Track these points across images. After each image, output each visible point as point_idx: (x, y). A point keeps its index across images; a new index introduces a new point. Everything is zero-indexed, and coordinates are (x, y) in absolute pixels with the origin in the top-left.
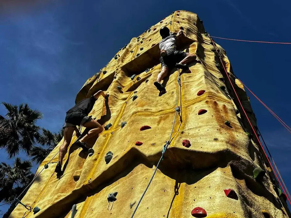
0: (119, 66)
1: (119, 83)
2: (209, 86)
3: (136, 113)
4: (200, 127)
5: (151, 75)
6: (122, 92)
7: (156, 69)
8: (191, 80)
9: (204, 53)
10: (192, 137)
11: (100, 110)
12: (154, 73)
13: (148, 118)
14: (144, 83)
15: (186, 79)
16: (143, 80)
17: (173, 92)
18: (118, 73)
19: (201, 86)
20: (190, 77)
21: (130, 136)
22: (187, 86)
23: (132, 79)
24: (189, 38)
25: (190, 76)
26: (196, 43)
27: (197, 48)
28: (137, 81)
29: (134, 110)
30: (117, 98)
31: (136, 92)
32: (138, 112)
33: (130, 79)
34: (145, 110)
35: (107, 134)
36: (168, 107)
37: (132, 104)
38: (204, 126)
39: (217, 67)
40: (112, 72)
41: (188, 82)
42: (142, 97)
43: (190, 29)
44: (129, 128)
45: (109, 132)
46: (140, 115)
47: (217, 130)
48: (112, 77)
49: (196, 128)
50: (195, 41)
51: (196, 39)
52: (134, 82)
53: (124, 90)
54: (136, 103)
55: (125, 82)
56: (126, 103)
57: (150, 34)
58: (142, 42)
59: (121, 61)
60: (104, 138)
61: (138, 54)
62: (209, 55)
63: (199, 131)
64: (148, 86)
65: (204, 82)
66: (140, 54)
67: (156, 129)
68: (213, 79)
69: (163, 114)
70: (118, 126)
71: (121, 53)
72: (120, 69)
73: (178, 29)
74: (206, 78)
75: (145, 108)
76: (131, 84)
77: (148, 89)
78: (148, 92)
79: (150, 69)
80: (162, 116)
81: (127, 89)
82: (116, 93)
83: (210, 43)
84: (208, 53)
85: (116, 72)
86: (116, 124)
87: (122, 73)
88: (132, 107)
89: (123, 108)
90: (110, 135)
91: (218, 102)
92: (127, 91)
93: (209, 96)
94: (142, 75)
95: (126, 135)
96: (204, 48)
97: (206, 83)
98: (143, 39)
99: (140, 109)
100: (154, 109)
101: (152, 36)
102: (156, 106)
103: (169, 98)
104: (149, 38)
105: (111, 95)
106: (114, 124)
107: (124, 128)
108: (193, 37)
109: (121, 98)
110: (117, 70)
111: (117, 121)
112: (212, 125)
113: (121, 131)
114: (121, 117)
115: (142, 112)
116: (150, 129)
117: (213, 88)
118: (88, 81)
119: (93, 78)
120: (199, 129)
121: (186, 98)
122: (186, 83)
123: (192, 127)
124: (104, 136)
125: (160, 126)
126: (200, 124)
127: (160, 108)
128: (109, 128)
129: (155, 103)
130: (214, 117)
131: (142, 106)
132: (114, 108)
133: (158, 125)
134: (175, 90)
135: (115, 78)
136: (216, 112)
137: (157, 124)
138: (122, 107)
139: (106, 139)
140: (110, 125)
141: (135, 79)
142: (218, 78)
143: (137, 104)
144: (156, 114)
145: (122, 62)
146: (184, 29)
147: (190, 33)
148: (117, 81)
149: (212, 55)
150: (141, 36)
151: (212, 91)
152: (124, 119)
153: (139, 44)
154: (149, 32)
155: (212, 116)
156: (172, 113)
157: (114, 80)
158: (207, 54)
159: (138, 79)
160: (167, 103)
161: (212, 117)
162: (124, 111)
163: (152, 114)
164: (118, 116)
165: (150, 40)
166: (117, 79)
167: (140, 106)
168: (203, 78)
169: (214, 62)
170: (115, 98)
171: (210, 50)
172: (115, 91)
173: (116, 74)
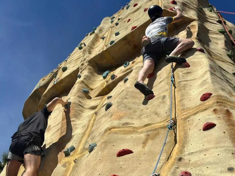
0: (85, 60)
1: (86, 85)
2: (218, 86)
3: (110, 129)
4: (206, 150)
5: (131, 71)
6: (90, 98)
7: (139, 62)
8: (189, 77)
9: (209, 36)
10: (194, 167)
11: (57, 125)
12: (137, 68)
13: (129, 136)
14: (121, 83)
15: (183, 76)
16: (121, 79)
17: (164, 97)
18: (84, 69)
19: (205, 87)
20: (188, 73)
21: (102, 165)
22: (185, 86)
23: (105, 78)
24: (186, 16)
25: (189, 71)
26: (195, 23)
27: (197, 29)
28: (111, 81)
29: (107, 125)
30: (82, 107)
31: (111, 97)
32: (114, 128)
33: (101, 77)
34: (124, 124)
35: (68, 162)
36: (158, 120)
37: (105, 116)
38: (212, 148)
39: (230, 56)
40: (75, 68)
41: (187, 81)
42: (119, 104)
43: (187, 2)
44: (100, 153)
45: (71, 159)
46: (115, 133)
47: (233, 154)
48: (75, 75)
49: (201, 151)
50: (193, 20)
51: (196, 18)
52: (107, 82)
53: (92, 94)
54: (110, 114)
55: (94, 83)
56: (96, 113)
57: (128, 13)
58: (117, 24)
59: (87, 52)
60: (64, 169)
61: (113, 42)
62: (216, 39)
63: (205, 157)
64: (127, 88)
65: (210, 81)
66: (115, 42)
67: (140, 154)
68: (223, 75)
69: (151, 130)
70: (84, 149)
71: (88, 40)
72: (86, 64)
73: (168, 3)
74: (212, 74)
75: (124, 121)
76: (102, 85)
77: (128, 92)
78: (127, 97)
79: (131, 63)
80: (149, 133)
81: (97, 93)
82: (80, 100)
83: (218, 22)
84: (214, 36)
85: (81, 69)
86: (81, 147)
87: (90, 69)
88: (104, 120)
89: (92, 122)
90: (73, 164)
91: (231, 111)
92: (97, 96)
93: (218, 102)
94: (119, 72)
95: (96, 164)
96: (209, 28)
97: (213, 82)
98: (119, 19)
99: (116, 123)
100: (136, 123)
101: (132, 15)
102: (139, 117)
103: (159, 106)
104: (128, 19)
105: (75, 103)
106: (78, 146)
107: (93, 152)
108: (192, 14)
109: (88, 107)
110: (82, 65)
111: (83, 142)
112: (224, 147)
113: (88, 157)
114: (89, 136)
115: (119, 127)
116: (131, 154)
117: (223, 90)
118: (41, 82)
119: (47, 78)
120: (205, 153)
121: (183, 105)
122: (183, 83)
123: (195, 151)
124: (64, 165)
125: (147, 148)
126: (207, 146)
127: (146, 121)
128: (71, 154)
129: (138, 113)
130: (227, 134)
131: (120, 118)
132: (78, 122)
133: (143, 147)
134: (167, 94)
135: (80, 77)
136: (229, 125)
137: (141, 146)
138: (90, 121)
139: (66, 171)
140: (73, 149)
141: (109, 77)
142: (231, 72)
143: (111, 116)
144: (140, 130)
145: (90, 53)
146: (178, 3)
147: (187, 9)
148: (82, 82)
149: (220, 39)
150: (116, 15)
151: (222, 93)
152: (93, 139)
153: (113, 27)
154: (127, 8)
155: (224, 132)
156: (164, 128)
157: (79, 80)
158: (213, 38)
159: (113, 77)
160: (156, 114)
161: (223, 134)
162: (93, 126)
163: (135, 130)
164: (84, 134)
165: (129, 20)
166: (82, 79)
167: (116, 119)
168: (208, 75)
169: (224, 49)
170: (80, 107)
171: (217, 31)
172: (79, 97)
173: (81, 71)
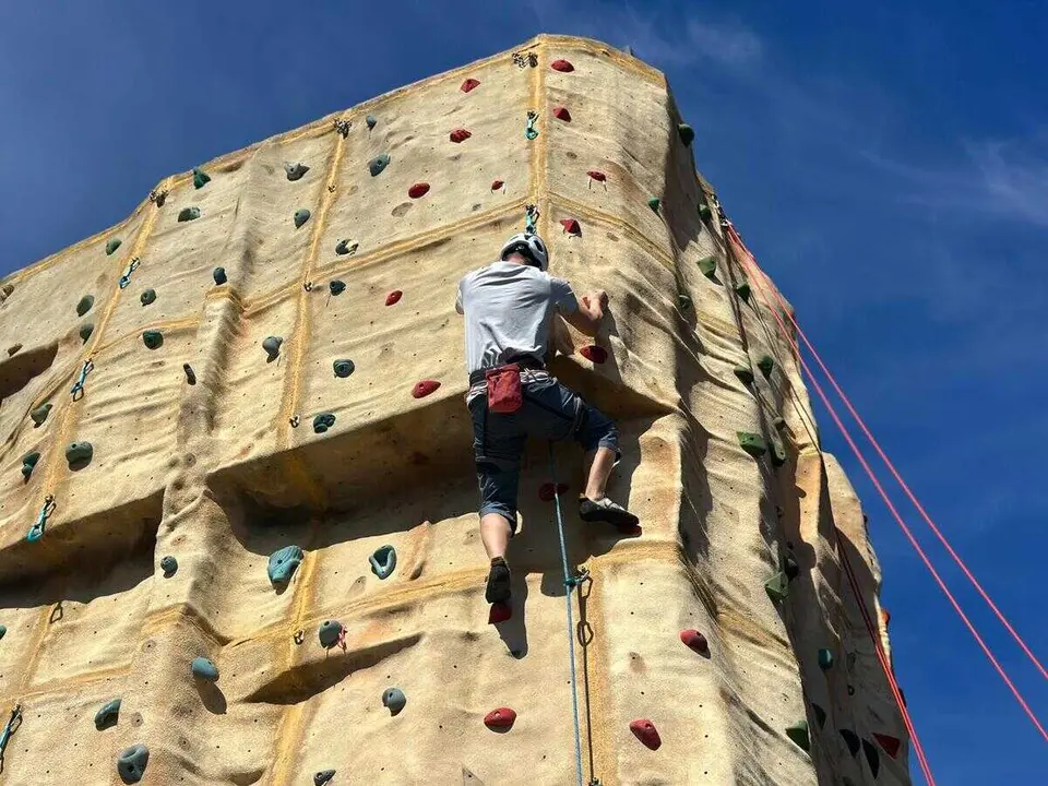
0: (189, 461)
1: (201, 622)
5: (415, 641)
6: (217, 703)
9: (706, 472)
12: (439, 637)
16: (363, 659)
18: (185, 517)
23: (278, 582)
26: (670, 431)
28: (316, 651)
30: (193, 770)
31: (329, 776)
33: (259, 570)
43: (639, 286)
48: (140, 535)
52: (298, 637)
53: (228, 677)
58: (336, 287)
59: (203, 424)
61: (327, 419)
62: (732, 486)
66: (339, 426)
72: (199, 492)
76: (274, 641)
83: (738, 373)
84: (726, 470)
85: (174, 510)
87: (213, 520)
104: (390, 279)
110: (178, 485)
135: (171, 566)
145: (212, 420)
148: (188, 612)
149: (745, 492)
153: (319, 289)
154: (375, 169)
157: (163, 583)
158: (720, 481)
165: (397, 296)
166: (182, 585)
169: (755, 550)
170: (186, 774)
171: (736, 440)
172: (181, 711)
173: (172, 517)
